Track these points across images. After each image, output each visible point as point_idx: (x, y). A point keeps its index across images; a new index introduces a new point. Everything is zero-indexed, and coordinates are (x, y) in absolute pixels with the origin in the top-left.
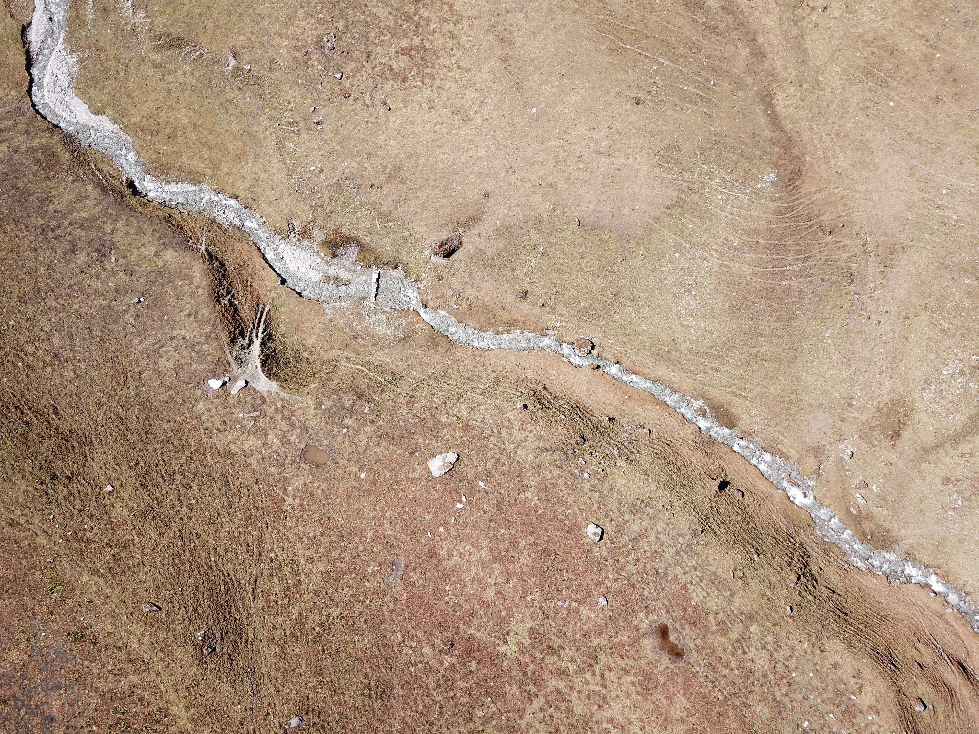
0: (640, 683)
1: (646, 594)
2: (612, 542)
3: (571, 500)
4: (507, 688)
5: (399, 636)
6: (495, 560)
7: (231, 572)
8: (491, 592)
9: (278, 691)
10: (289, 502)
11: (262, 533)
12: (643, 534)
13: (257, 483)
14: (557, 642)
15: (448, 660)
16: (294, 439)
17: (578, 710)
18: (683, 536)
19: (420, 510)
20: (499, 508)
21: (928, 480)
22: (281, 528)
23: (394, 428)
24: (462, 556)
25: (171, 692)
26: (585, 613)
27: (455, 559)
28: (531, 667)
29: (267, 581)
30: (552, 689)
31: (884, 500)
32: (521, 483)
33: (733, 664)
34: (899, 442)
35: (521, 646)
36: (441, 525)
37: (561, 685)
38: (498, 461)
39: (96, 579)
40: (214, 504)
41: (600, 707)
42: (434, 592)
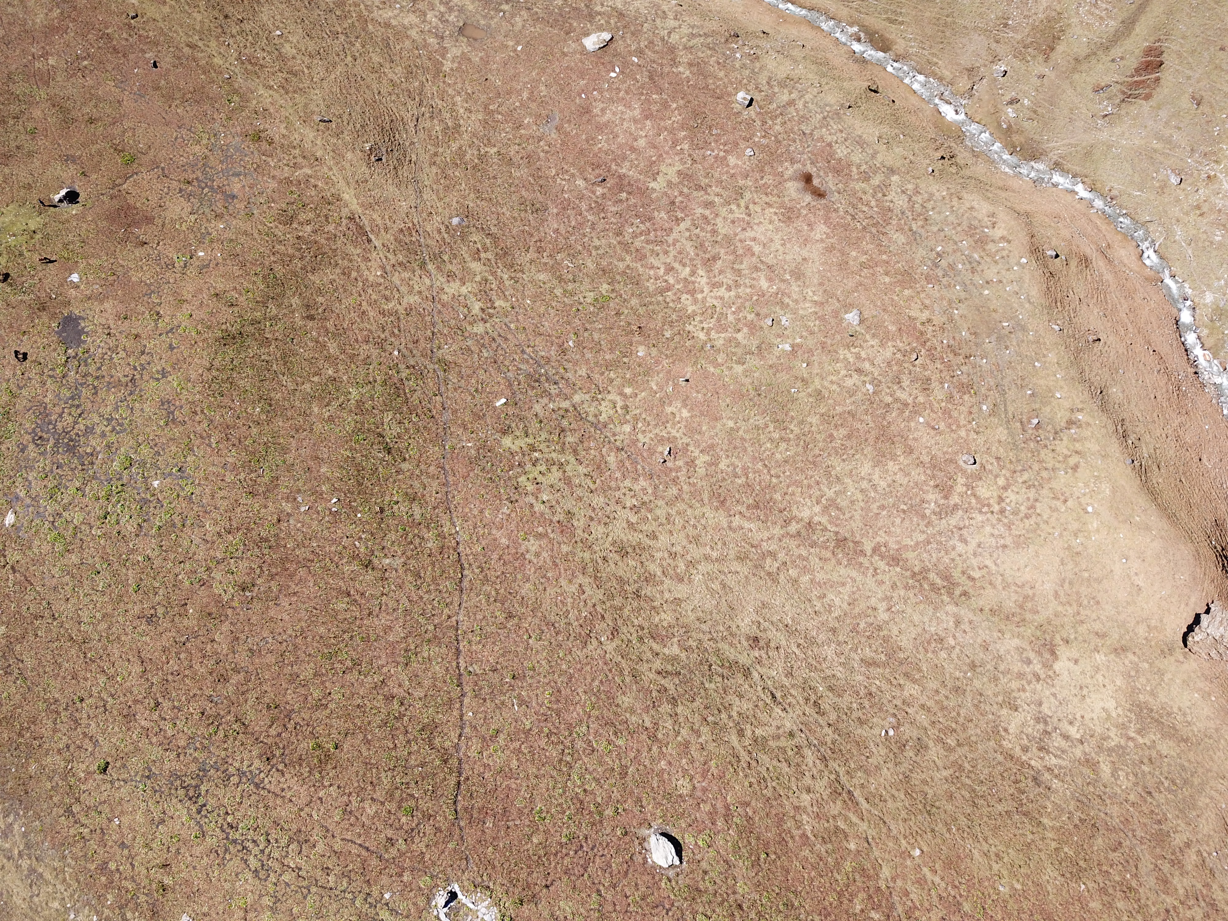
0: (783, 214)
1: (792, 148)
2: (761, 107)
3: (722, 74)
4: (656, 213)
5: (554, 172)
6: (647, 118)
7: (394, 109)
8: (642, 143)
9: (440, 199)
10: (447, 66)
11: (422, 84)
12: (791, 103)
13: (417, 49)
14: (704, 181)
15: (599, 191)
16: (452, 18)
17: (723, 231)
18: (831, 106)
19: (574, 77)
20: (651, 78)
21: (1079, 89)
22: (441, 84)
23: (551, 14)
24: (614, 114)
25: (342, 184)
26: (732, 160)
27: (608, 115)
28: (680, 199)
29: (428, 121)
30: (698, 215)
31: (1035, 112)
32: (673, 60)
33: (873, 203)
34: (1053, 55)
35: (670, 184)
36: (594, 90)
37: (707, 212)
38: (651, 42)
39: (271, 92)
40: (376, 59)
41: (744, 229)
42: (587, 141)
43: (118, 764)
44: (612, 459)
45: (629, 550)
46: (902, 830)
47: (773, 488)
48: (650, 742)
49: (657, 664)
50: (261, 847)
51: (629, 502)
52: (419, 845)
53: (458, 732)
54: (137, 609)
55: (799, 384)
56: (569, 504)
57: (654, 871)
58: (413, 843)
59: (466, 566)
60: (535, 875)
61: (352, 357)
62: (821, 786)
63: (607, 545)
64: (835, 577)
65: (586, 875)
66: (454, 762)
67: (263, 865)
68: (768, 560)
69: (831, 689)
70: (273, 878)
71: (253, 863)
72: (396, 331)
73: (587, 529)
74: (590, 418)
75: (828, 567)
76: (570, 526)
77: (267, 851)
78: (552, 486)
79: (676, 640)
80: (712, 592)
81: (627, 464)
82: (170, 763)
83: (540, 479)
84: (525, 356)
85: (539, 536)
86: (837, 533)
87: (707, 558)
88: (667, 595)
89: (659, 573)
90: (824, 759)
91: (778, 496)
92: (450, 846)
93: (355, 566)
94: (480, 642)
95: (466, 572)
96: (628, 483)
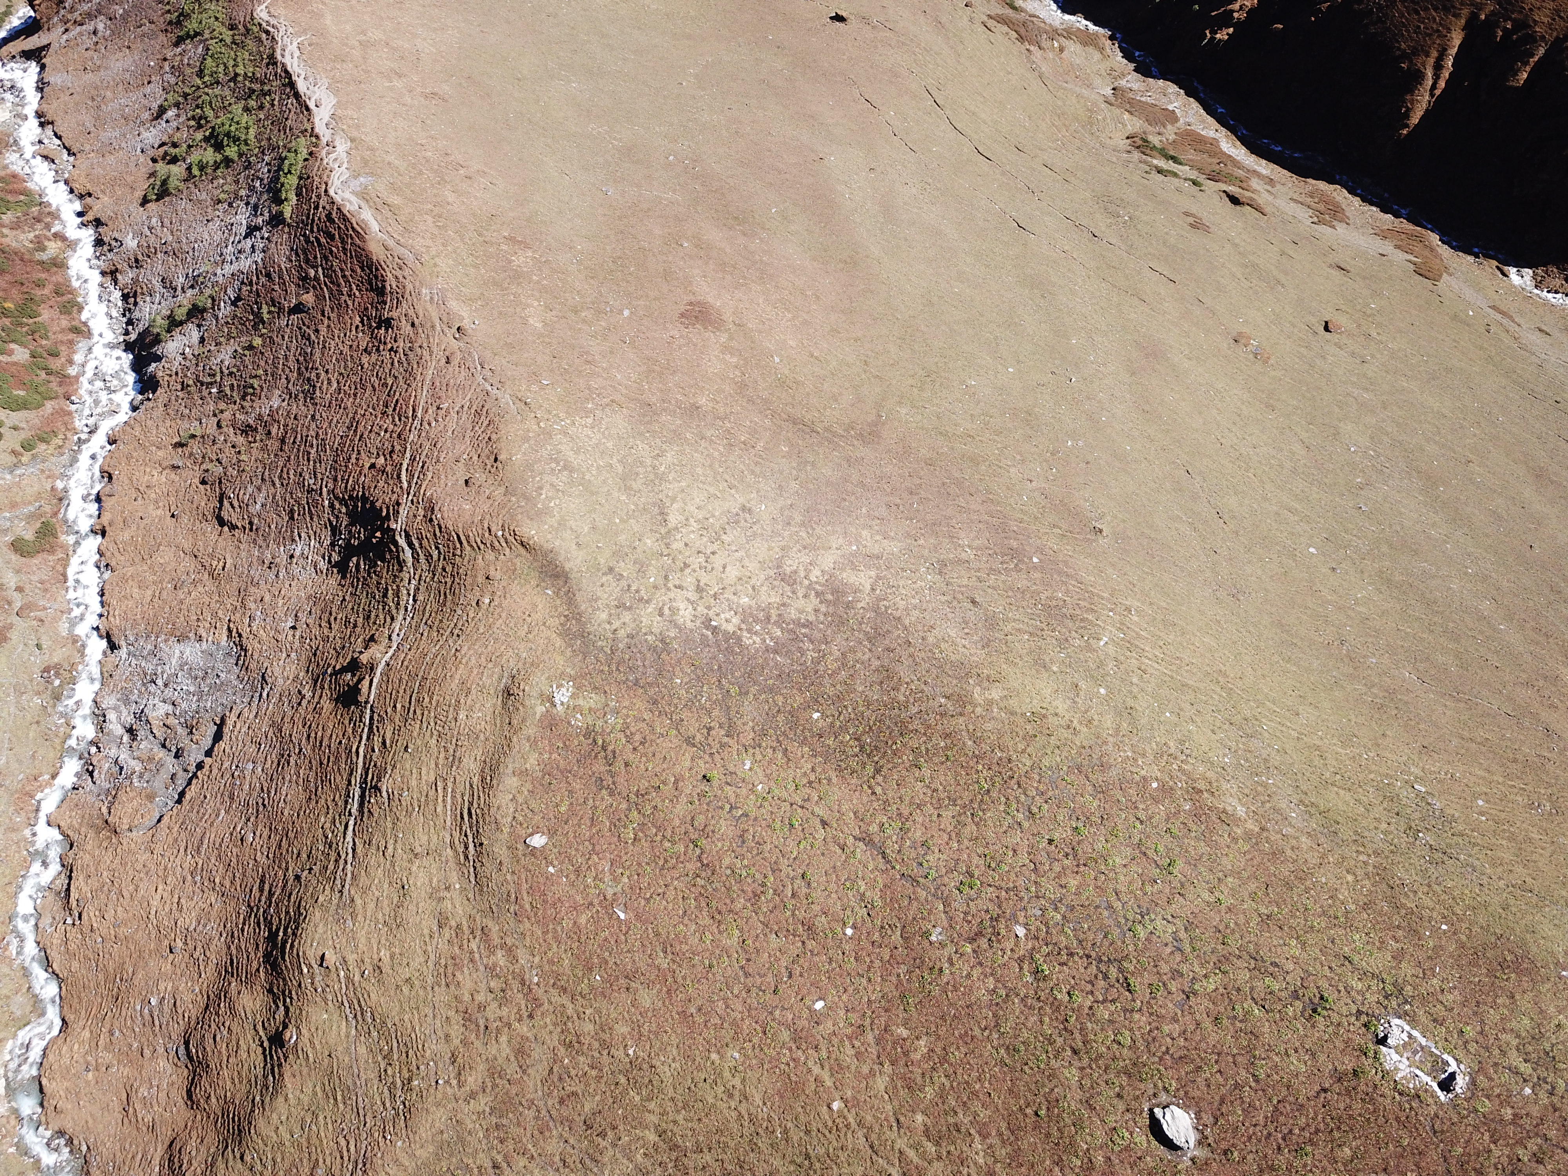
46: (849, 1135)
52: (1500, 1152)
57: (1187, 1101)
58: (1508, 1157)
60: (1342, 1106)
65: (1275, 1102)
92: (1460, 1151)
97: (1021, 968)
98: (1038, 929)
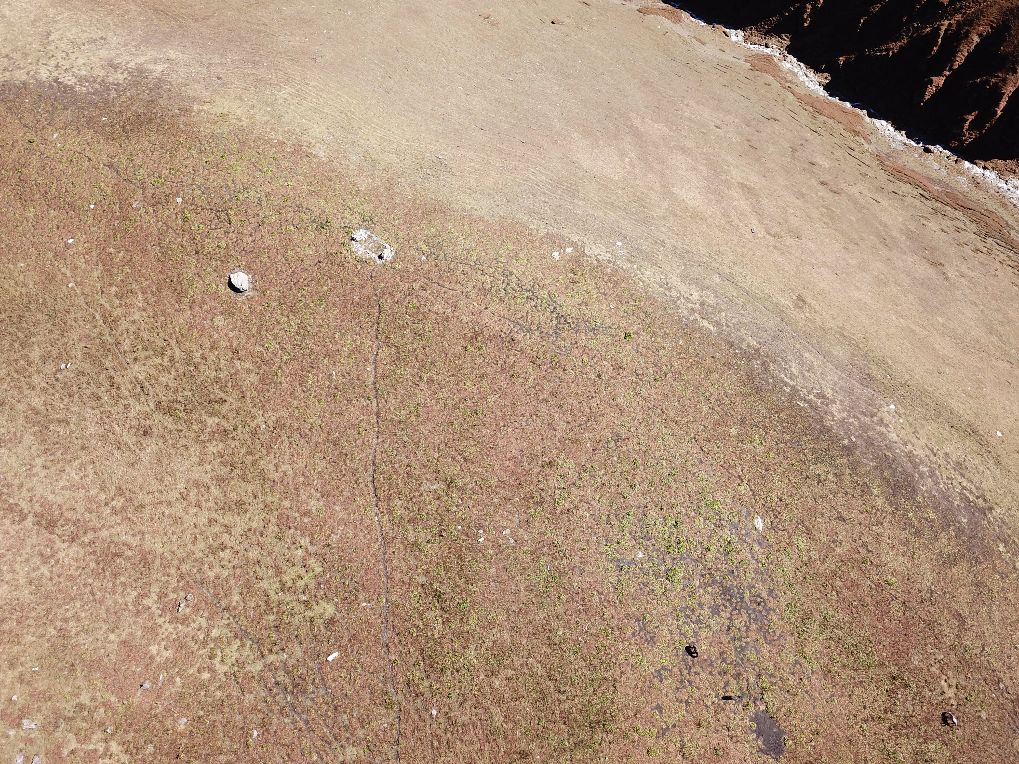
43: (617, 338)
44: (236, 598)
45: (233, 507)
46: (76, 298)
47: (95, 574)
48: (239, 349)
49: (225, 408)
50: (509, 287)
51: (226, 554)
52: (403, 286)
53: (378, 357)
54: (631, 445)
55: (27, 677)
56: (280, 548)
57: (248, 270)
58: (408, 288)
59: (369, 484)
60: (327, 268)
61: (477, 704)
62: (124, 324)
63: (251, 509)
64: (67, 494)
65: (293, 268)
66: (381, 337)
67: (507, 277)
68: (119, 506)
69: (99, 398)
70: (500, 271)
71: (514, 279)
72: (436, 743)
73: (266, 522)
74: (249, 643)
75: (71, 503)
76: (281, 525)
77: (505, 284)
78: (293, 565)
79: (208, 430)
80: (172, 474)
81: (221, 594)
82: (582, 339)
83: (302, 572)
84: (305, 716)
85: (307, 514)
86: (52, 533)
87: (169, 504)
88: (209, 467)
89: (212, 487)
90: (118, 344)
91: (93, 565)
92: (382, 285)
93: (460, 482)
94: (361, 421)
95: (370, 479)
96: (225, 573)
97: (177, 217)
98: (189, 199)
